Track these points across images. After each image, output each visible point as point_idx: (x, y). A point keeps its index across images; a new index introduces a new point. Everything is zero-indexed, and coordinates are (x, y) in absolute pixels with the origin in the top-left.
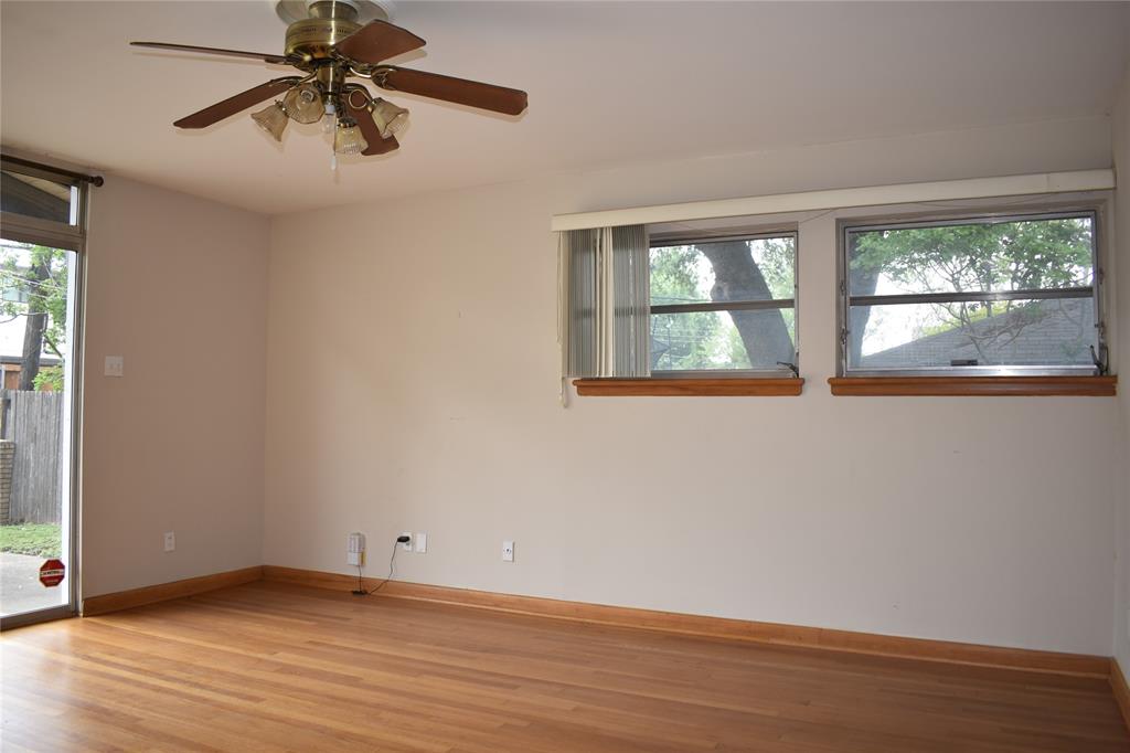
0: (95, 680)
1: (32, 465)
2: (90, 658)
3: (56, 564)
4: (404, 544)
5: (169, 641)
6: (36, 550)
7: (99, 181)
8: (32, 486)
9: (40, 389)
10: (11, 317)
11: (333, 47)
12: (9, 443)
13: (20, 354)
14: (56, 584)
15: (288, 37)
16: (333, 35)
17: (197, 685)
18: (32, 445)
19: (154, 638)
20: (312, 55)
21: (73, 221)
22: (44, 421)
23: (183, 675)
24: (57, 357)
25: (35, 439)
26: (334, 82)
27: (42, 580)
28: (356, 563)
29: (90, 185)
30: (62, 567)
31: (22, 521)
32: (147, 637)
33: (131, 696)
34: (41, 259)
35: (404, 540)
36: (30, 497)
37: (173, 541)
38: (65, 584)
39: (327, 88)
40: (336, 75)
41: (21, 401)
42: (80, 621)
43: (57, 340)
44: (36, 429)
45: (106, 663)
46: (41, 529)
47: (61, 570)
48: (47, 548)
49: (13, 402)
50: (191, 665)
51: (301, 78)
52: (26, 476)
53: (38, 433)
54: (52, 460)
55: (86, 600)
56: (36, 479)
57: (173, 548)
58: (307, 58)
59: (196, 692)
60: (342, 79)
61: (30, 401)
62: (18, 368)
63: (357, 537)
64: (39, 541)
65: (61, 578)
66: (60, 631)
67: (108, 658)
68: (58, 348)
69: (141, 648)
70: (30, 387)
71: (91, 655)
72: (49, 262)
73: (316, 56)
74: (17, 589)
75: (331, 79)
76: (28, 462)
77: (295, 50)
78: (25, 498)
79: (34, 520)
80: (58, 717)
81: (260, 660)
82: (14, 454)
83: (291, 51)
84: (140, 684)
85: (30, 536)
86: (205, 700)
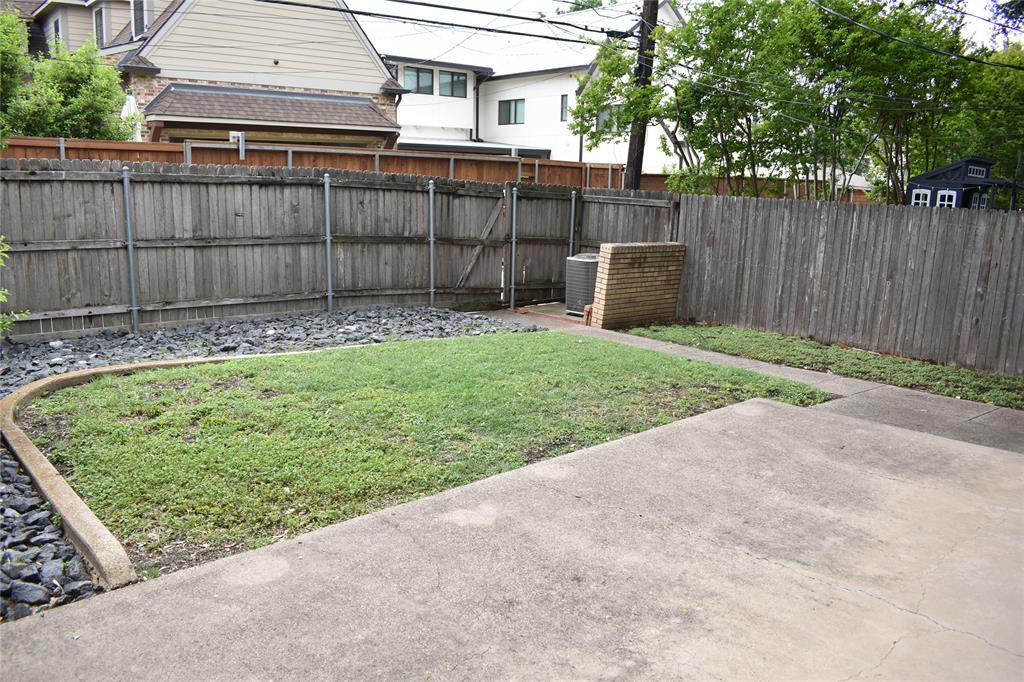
1: (709, 268)
8: (707, 288)
31: (693, 321)
36: (703, 298)
76: (702, 267)
79: (709, 320)
82: (685, 257)
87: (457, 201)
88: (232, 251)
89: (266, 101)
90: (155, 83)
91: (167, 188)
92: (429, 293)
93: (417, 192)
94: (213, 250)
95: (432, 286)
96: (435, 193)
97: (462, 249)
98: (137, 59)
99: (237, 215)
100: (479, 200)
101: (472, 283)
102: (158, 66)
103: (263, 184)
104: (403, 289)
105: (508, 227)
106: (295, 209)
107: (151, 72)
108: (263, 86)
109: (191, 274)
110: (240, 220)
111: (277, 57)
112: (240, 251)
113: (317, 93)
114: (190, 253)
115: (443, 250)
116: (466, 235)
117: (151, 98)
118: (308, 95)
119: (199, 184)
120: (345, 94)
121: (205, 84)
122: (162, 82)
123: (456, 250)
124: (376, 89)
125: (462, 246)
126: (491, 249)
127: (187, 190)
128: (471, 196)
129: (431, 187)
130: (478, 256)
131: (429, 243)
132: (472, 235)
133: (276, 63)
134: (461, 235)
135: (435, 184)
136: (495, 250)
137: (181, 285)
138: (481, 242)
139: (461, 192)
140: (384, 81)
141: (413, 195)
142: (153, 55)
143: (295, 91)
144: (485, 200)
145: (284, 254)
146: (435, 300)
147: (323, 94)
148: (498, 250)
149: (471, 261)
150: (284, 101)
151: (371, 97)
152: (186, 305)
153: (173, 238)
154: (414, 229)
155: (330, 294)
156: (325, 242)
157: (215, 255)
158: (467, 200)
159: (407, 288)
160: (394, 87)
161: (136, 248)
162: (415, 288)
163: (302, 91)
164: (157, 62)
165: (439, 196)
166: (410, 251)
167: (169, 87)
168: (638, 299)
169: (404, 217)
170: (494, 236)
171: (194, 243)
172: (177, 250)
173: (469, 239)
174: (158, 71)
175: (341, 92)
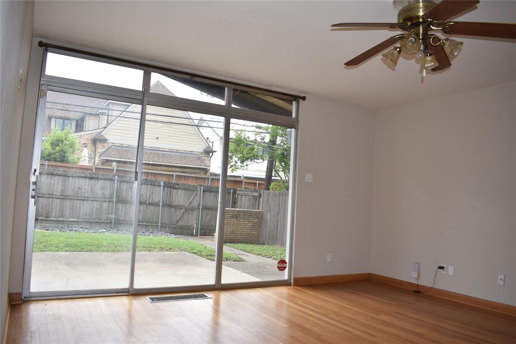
0: (301, 314)
1: (269, 221)
2: (297, 304)
3: (283, 262)
4: (441, 270)
5: (330, 302)
6: (270, 256)
7: (304, 98)
8: (268, 230)
9: (272, 190)
10: (262, 161)
11: (422, 16)
12: (260, 212)
13: (264, 177)
14: (283, 270)
15: (400, 15)
16: (421, 10)
17: (345, 324)
18: (269, 213)
19: (324, 299)
20: (411, 21)
21: (294, 116)
22: (274, 203)
23: (338, 319)
24: (279, 178)
25: (270, 211)
26: (423, 34)
27: (278, 267)
28: (416, 277)
29: (300, 100)
30: (286, 263)
31: (264, 244)
32: (320, 298)
33: (316, 324)
34: (273, 137)
35: (441, 268)
36: (267, 234)
37: (331, 257)
38: (286, 270)
39: (419, 37)
40: (424, 30)
41: (265, 194)
42: (292, 287)
43: (278, 170)
44: (271, 206)
45: (304, 307)
46: (271, 247)
47: (285, 264)
48: (274, 256)
49: (262, 195)
50: (341, 314)
51: (405, 34)
52: (266, 225)
53: (272, 208)
54: (276, 220)
55: (294, 279)
56: (270, 227)
57: (331, 260)
58: (409, 24)
59: (345, 327)
60: (427, 32)
61: (269, 195)
62: (263, 182)
63: (417, 264)
64: (271, 252)
65: (285, 268)
66: (284, 290)
67: (305, 305)
68: (279, 173)
69: (319, 303)
70: (268, 189)
71: (298, 303)
72: (276, 138)
73: (414, 22)
74: (264, 271)
75: (421, 32)
76: (267, 220)
77: (403, 21)
78: (266, 234)
79: (268, 244)
80: (287, 328)
81: (373, 317)
82: (262, 216)
83: (401, 21)
84: (320, 319)
85: (267, 250)
86: (349, 332)
87: (175, 191)
88: (75, 201)
89: (151, 153)
90: (106, 145)
91: (53, 177)
92: (158, 226)
93: (156, 186)
94: (68, 200)
95: (160, 223)
96: (164, 186)
97: (176, 209)
98: (99, 135)
99: (79, 188)
100: (185, 191)
101: (180, 224)
102: (107, 138)
103: (91, 178)
104: (147, 223)
105: (198, 202)
106: (103, 188)
107: (105, 141)
108: (151, 147)
109: (58, 208)
110: (80, 190)
111: (158, 136)
112: (78, 202)
113: (174, 151)
114: (59, 201)
115: (167, 209)
116: (179, 204)
117: (104, 150)
118: (171, 152)
119: (65, 176)
120: (187, 152)
121: (127, 146)
122: (109, 144)
123: (173, 210)
124: (201, 150)
125: (176, 208)
126: (190, 211)
127: (61, 178)
128: (181, 189)
129: (162, 184)
130: (183, 213)
131: (160, 206)
132: (181, 204)
133: (157, 138)
134: (176, 203)
135: (164, 183)
136: (192, 212)
137: (54, 211)
138: (185, 207)
139: (176, 187)
140: (205, 147)
141: (155, 187)
142: (106, 134)
143: (165, 150)
144: (188, 191)
145: (96, 205)
146: (161, 228)
147: (177, 151)
148: (194, 211)
149: (179, 215)
150: (159, 154)
151: (199, 153)
152: (54, 219)
153: (53, 194)
154: (154, 200)
155: (113, 221)
156: (113, 201)
157: (68, 203)
158: (180, 191)
159: (149, 223)
160: (209, 149)
161: (38, 196)
162: (152, 223)
163: (168, 150)
164: (107, 137)
165: (166, 188)
166: (152, 208)
167: (111, 146)
168: (237, 232)
169: (150, 195)
170: (191, 205)
171: (60, 197)
172: (54, 199)
173: (180, 205)
174: (107, 140)
175: (185, 151)
